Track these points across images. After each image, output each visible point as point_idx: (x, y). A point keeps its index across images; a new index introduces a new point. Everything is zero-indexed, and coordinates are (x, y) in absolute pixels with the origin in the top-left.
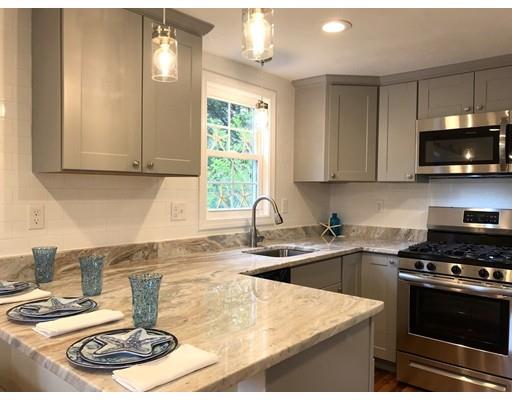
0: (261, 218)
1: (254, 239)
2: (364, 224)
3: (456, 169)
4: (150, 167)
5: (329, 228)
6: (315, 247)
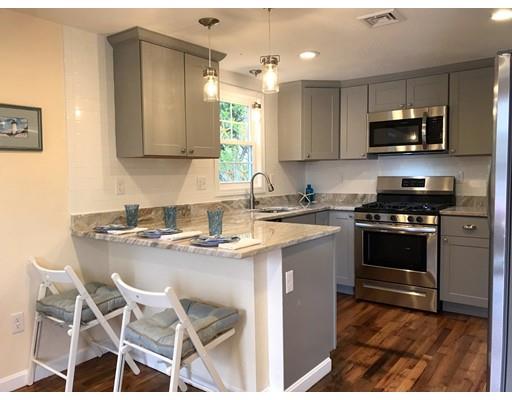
0: (257, 189)
1: (253, 203)
2: (332, 192)
4: (192, 152)
5: (305, 196)
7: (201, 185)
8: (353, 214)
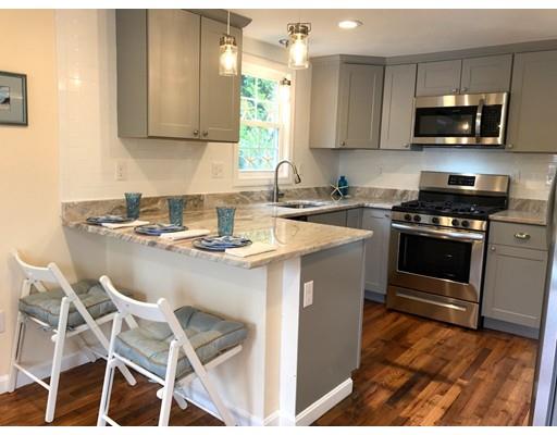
0: (282, 179)
1: (277, 195)
2: (366, 186)
3: (451, 140)
4: (205, 135)
5: (337, 188)
6: (326, 203)
7: (217, 172)
8: (389, 213)
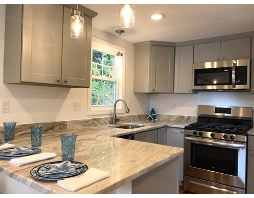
0: (118, 110)
1: (115, 120)
2: (167, 114)
4: (66, 82)
5: (150, 115)
7: (76, 107)
8: (183, 131)
